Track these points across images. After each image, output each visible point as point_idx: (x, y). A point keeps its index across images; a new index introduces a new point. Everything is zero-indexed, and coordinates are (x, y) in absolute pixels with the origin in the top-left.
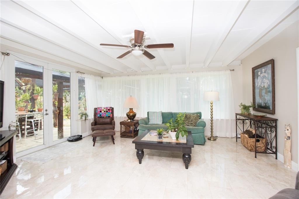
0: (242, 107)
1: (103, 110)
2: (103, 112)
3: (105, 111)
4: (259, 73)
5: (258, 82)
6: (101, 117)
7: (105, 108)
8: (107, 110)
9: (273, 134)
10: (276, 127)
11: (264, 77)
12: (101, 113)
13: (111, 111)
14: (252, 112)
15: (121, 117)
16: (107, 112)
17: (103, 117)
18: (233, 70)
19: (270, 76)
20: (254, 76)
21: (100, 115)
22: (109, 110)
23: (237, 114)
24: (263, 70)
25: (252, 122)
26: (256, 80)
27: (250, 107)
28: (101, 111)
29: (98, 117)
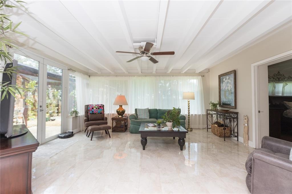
0: (211, 104)
1: (95, 107)
2: (95, 109)
3: (96, 108)
4: (224, 80)
5: (223, 86)
6: (93, 114)
7: (96, 105)
8: (99, 107)
9: (236, 123)
10: (237, 118)
11: (228, 82)
12: (93, 110)
13: (102, 108)
14: (219, 108)
15: (108, 114)
16: (99, 108)
17: (95, 114)
18: (204, 76)
19: (233, 82)
20: (220, 81)
21: (93, 112)
22: (100, 107)
23: (207, 110)
24: (227, 77)
25: (218, 116)
26: (221, 84)
27: (217, 104)
28: (93, 108)
29: (90, 114)
